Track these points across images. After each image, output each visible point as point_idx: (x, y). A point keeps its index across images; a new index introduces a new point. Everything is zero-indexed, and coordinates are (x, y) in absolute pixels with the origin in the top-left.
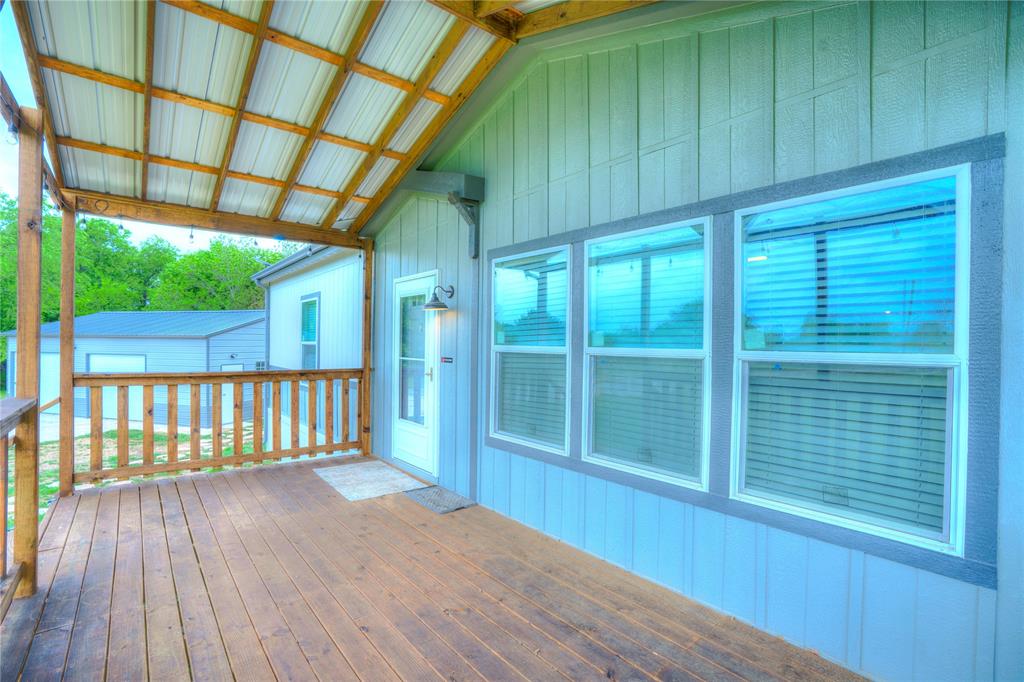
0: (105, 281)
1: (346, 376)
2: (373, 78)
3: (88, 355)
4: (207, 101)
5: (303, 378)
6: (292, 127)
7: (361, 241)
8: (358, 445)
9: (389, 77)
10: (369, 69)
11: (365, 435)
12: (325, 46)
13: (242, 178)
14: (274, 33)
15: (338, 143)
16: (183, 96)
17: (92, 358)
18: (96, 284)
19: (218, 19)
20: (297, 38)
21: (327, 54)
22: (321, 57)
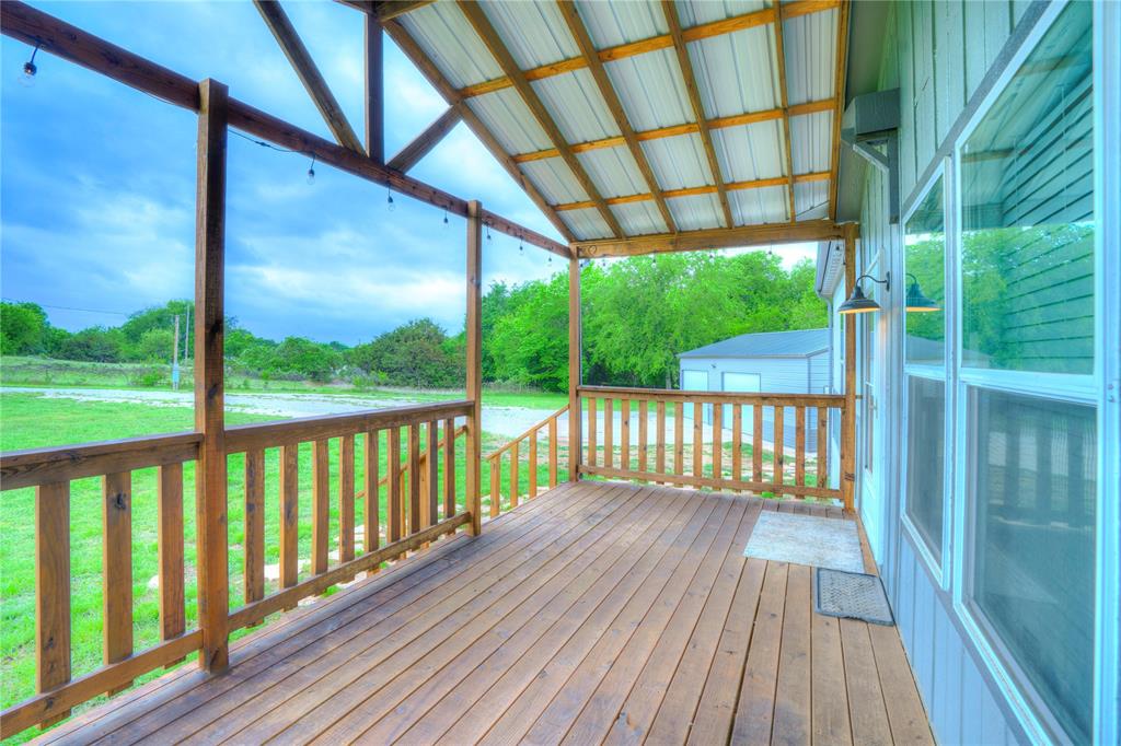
0: (761, 306)
1: (823, 404)
2: (723, 32)
3: (723, 374)
4: (610, 138)
5: (766, 402)
6: (685, 128)
7: (839, 227)
8: (840, 494)
9: (739, 21)
10: (710, 27)
11: (848, 484)
12: (654, 33)
13: (680, 195)
14: (608, 52)
15: (740, 123)
16: (591, 143)
17: (726, 376)
18: (754, 310)
19: (568, 68)
20: (628, 43)
21: (661, 40)
22: (658, 47)
